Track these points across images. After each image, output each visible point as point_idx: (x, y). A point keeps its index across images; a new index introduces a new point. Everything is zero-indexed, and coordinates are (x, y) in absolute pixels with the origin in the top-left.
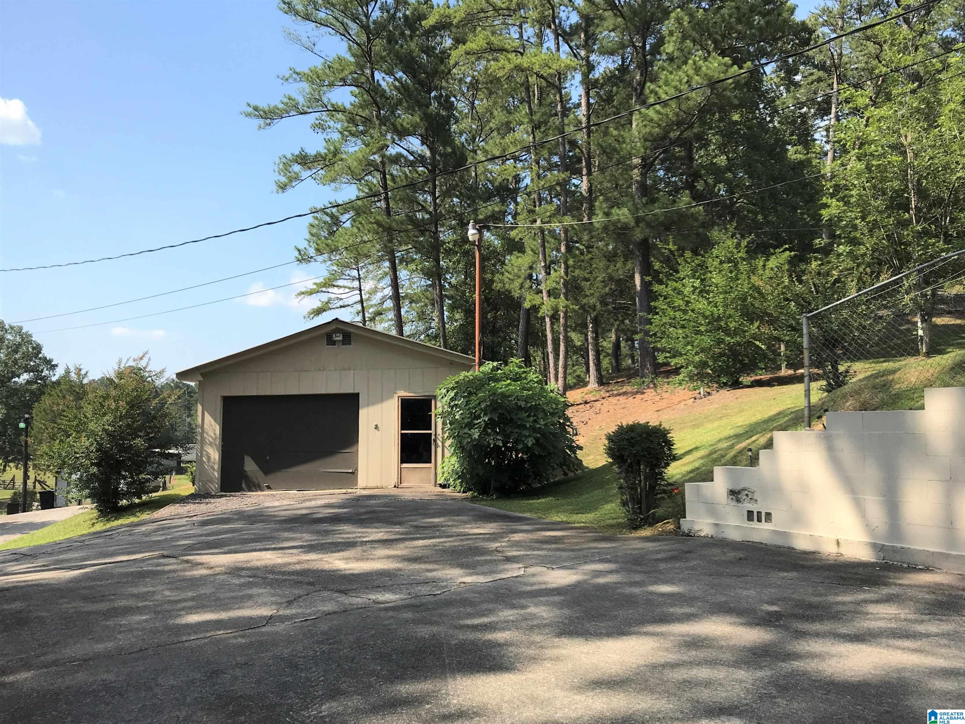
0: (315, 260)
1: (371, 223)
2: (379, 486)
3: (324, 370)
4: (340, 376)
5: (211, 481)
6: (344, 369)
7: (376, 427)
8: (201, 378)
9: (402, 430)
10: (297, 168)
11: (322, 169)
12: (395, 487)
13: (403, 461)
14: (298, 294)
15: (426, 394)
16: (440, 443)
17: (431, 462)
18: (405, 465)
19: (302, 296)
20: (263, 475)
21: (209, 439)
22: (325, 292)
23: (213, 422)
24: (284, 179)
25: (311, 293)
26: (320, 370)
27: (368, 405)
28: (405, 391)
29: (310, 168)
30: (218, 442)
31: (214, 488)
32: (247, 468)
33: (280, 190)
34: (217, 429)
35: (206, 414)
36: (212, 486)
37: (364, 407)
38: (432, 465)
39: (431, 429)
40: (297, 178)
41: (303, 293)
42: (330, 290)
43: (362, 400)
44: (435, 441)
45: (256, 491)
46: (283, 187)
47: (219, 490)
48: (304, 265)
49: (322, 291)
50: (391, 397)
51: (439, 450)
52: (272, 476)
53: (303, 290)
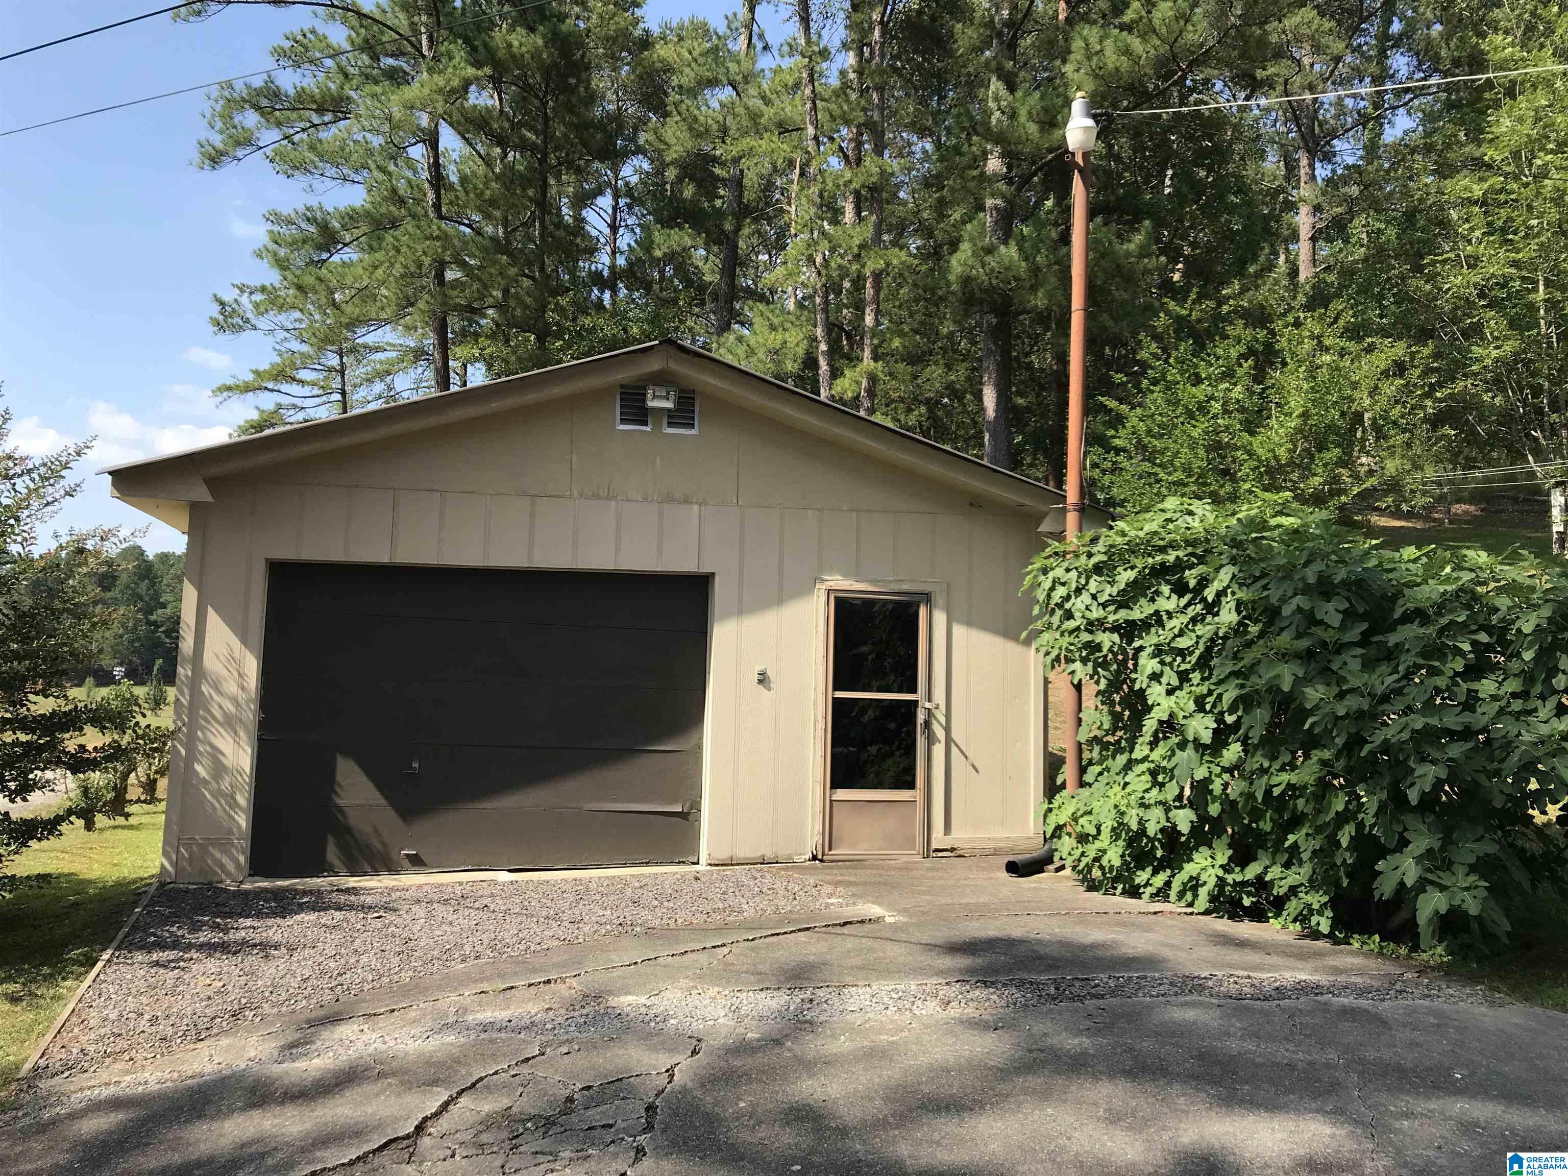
0: (255, 328)
1: (430, 237)
2: (769, 855)
3: (609, 498)
4: (661, 516)
5: (224, 844)
6: (669, 499)
7: (763, 679)
8: (202, 494)
9: (835, 689)
10: (251, 119)
11: (303, 130)
12: (814, 858)
13: (836, 784)
14: (219, 389)
15: (905, 587)
16: (940, 733)
17: (911, 785)
18: (842, 794)
19: (225, 394)
20: (398, 821)
21: (220, 705)
22: (272, 390)
23: (236, 643)
24: (218, 140)
25: (247, 388)
26: (596, 496)
27: (741, 611)
28: (846, 575)
29: (279, 124)
30: (250, 714)
31: (231, 867)
32: (344, 800)
33: (207, 162)
34: (252, 666)
35: (212, 617)
36: (225, 860)
37: (727, 615)
38: (916, 795)
39: (914, 690)
40: (245, 141)
41: (229, 388)
42: (285, 387)
43: (721, 593)
44: (927, 724)
45: (376, 872)
46: (215, 158)
47: (247, 871)
48: (228, 336)
49: (266, 388)
50: (804, 590)
51: (939, 751)
52: (425, 826)
53: (230, 382)
